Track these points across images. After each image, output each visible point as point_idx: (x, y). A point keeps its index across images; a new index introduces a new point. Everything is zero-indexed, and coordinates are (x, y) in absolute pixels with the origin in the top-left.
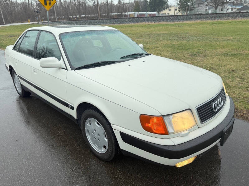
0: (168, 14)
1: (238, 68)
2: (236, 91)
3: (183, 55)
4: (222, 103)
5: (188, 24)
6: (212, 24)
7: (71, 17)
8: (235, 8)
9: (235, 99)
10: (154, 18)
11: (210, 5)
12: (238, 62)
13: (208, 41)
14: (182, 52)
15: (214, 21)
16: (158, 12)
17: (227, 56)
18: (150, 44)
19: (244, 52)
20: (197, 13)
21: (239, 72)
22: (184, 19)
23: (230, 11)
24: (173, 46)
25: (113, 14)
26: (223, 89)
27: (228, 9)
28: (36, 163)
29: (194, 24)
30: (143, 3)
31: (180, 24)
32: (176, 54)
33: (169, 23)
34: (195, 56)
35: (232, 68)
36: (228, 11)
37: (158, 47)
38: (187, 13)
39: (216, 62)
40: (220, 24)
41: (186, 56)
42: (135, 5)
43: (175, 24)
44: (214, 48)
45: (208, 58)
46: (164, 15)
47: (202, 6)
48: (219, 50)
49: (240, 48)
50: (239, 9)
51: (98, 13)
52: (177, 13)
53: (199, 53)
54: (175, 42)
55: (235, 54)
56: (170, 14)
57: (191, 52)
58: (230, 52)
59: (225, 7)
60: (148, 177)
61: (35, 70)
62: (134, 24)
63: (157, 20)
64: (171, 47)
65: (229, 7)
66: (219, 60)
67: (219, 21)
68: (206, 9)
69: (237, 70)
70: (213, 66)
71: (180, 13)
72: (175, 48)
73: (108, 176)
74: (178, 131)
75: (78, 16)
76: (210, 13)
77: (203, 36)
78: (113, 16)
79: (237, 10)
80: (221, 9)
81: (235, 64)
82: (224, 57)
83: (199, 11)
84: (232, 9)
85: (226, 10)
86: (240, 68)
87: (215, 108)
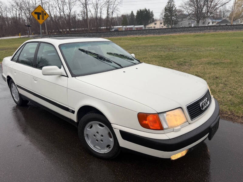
0: (154, 27)
1: (221, 75)
2: (220, 96)
3: (170, 64)
4: (208, 103)
5: (173, 36)
6: (196, 36)
7: (61, 30)
8: (215, 22)
9: (220, 102)
10: (142, 31)
11: (192, 19)
12: (221, 69)
13: (192, 52)
14: (169, 62)
15: (197, 34)
16: (145, 26)
17: (211, 65)
18: (139, 55)
19: (225, 61)
20: (181, 26)
21: (222, 79)
22: (169, 32)
23: (211, 24)
24: (160, 57)
25: (102, 28)
26: (208, 91)
27: (209, 23)
28: (40, 165)
29: (179, 36)
30: (130, 17)
31: (165, 36)
32: (164, 64)
33: (155, 35)
34: (181, 66)
35: (215, 75)
36: (209, 24)
37: (147, 58)
38: (171, 27)
39: (201, 71)
40: (202, 36)
41: (173, 65)
42: (122, 19)
43: (161, 37)
44: (198, 58)
45: (193, 66)
46: (151, 28)
47: (185, 20)
48: (203, 59)
49: (222, 58)
50: (218, 23)
51: (87, 27)
52: (162, 27)
53: (185, 62)
54: (162, 53)
55: (218, 62)
56: (156, 27)
57: (177, 62)
58: (213, 61)
59: (206, 20)
60: (147, 173)
61: (35, 79)
62: (123, 37)
63: (144, 33)
64: (159, 57)
65: (210, 21)
66: (204, 69)
67: (202, 33)
68: (189, 22)
69: (220, 77)
70: (198, 73)
71: (165, 26)
72: (163, 58)
73: (109, 174)
74: (172, 127)
75: (68, 30)
76: (193, 26)
77: (188, 47)
78: (102, 30)
79: (217, 23)
80: (202, 23)
81: (218, 72)
82: (208, 66)
83: (182, 24)
84: (213, 23)
85: (207, 23)
86: (223, 75)
87: (202, 107)
